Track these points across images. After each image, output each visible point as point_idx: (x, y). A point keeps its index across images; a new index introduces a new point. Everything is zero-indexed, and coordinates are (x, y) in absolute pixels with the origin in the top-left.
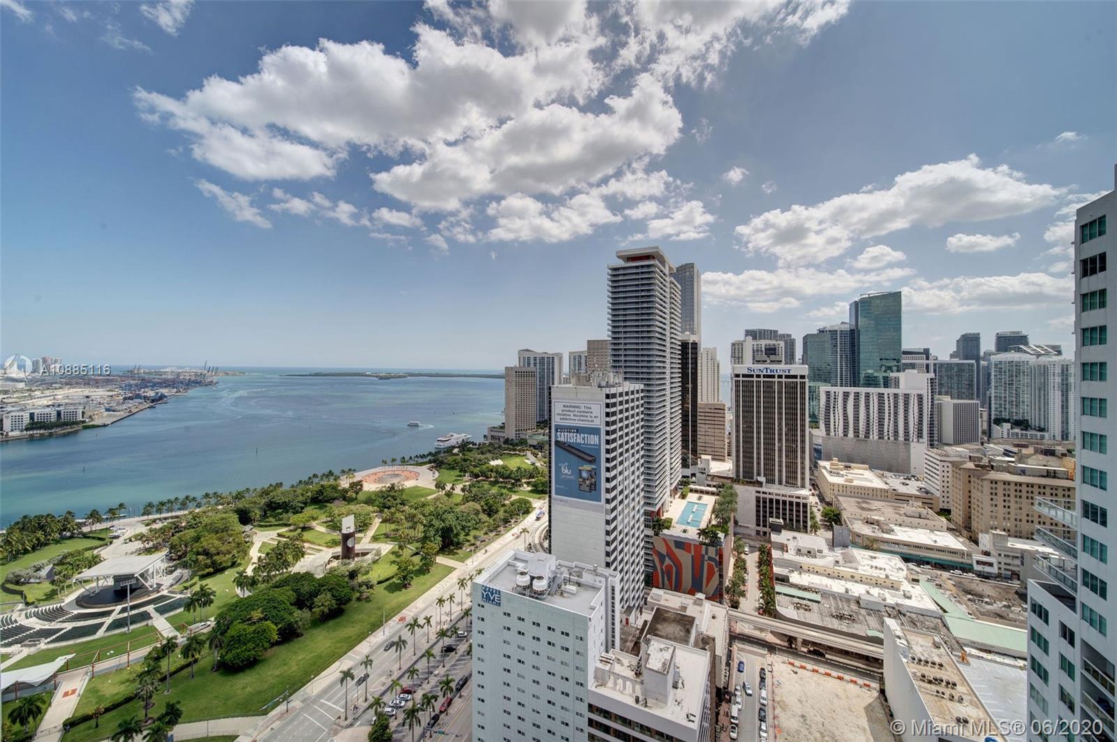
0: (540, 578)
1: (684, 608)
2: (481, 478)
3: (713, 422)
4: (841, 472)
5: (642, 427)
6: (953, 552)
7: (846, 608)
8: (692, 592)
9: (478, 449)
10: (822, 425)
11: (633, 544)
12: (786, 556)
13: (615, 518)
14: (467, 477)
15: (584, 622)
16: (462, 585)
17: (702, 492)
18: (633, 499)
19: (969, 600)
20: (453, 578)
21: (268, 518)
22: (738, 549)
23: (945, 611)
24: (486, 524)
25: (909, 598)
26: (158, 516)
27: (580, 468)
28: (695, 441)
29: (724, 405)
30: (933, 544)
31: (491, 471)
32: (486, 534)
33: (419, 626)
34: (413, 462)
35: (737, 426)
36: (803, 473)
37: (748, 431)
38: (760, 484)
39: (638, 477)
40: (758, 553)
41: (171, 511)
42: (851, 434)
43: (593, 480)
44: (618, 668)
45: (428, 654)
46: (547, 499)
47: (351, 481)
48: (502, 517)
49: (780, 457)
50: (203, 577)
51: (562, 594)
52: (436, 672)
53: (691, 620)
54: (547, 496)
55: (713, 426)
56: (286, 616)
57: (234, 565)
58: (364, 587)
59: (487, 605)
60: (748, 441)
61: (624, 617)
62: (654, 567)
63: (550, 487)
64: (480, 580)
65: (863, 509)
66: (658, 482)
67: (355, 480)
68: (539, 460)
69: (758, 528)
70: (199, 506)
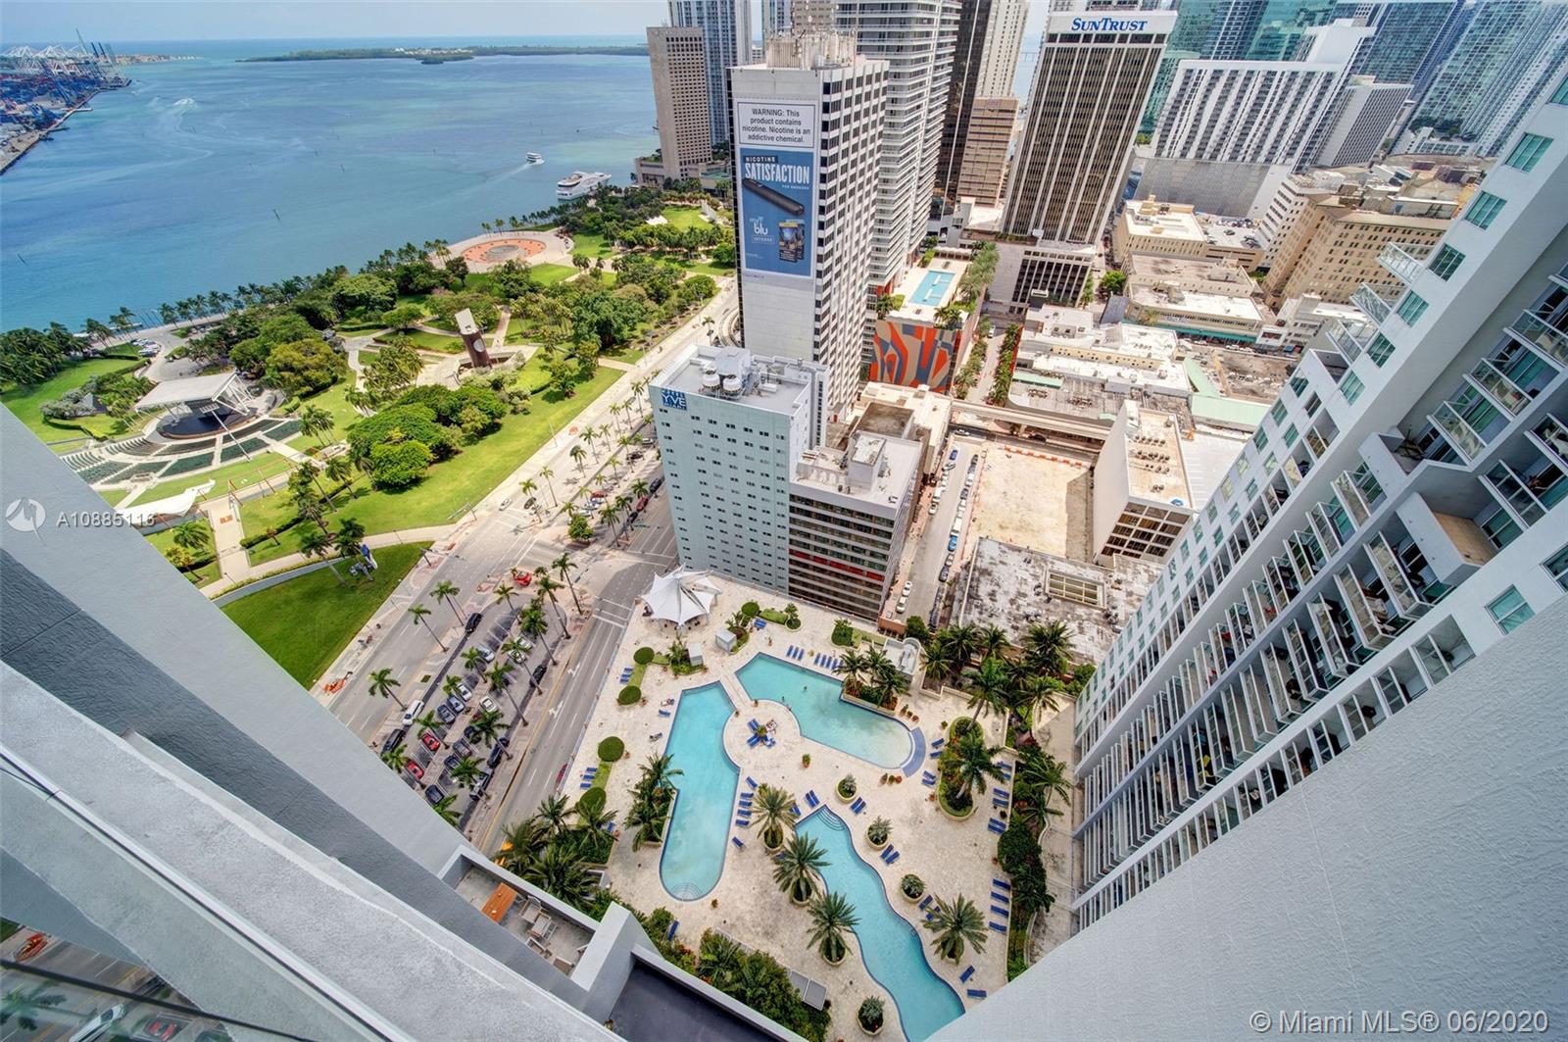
0: (731, 377)
1: (902, 401)
2: (637, 247)
3: (990, 137)
4: (1153, 218)
5: (879, 148)
6: (1242, 324)
7: (1088, 392)
8: (914, 385)
9: (626, 198)
10: (1155, 139)
11: (850, 331)
12: (1039, 337)
13: (828, 297)
14: (617, 247)
15: (786, 421)
16: (638, 390)
17: (951, 256)
18: (855, 270)
19: (1230, 377)
20: (624, 383)
21: (349, 318)
22: (981, 332)
23: (1196, 390)
24: (656, 314)
25: (1163, 378)
26: (187, 323)
27: (781, 225)
28: (956, 173)
29: (1016, 102)
30: (1224, 314)
31: (652, 235)
32: (656, 327)
33: (595, 436)
34: (530, 226)
35: (1027, 143)
36: (1098, 222)
37: (1041, 153)
38: (1033, 240)
39: (865, 236)
40: (1005, 335)
41: (204, 314)
42: (1191, 154)
43: (800, 243)
44: (821, 463)
45: (612, 461)
46: (736, 276)
47: (447, 259)
48: (677, 304)
49: (1075, 196)
50: (305, 396)
51: (759, 393)
52: (626, 477)
53: (909, 413)
54: (735, 271)
55: (989, 145)
56: (432, 433)
57: (335, 381)
58: (516, 398)
59: (671, 410)
60: (1035, 171)
61: (833, 413)
62: (874, 359)
63: (739, 256)
64: (658, 382)
65: (1158, 271)
66: (892, 243)
67: (452, 257)
68: (722, 215)
69: (1014, 304)
70: (239, 305)
